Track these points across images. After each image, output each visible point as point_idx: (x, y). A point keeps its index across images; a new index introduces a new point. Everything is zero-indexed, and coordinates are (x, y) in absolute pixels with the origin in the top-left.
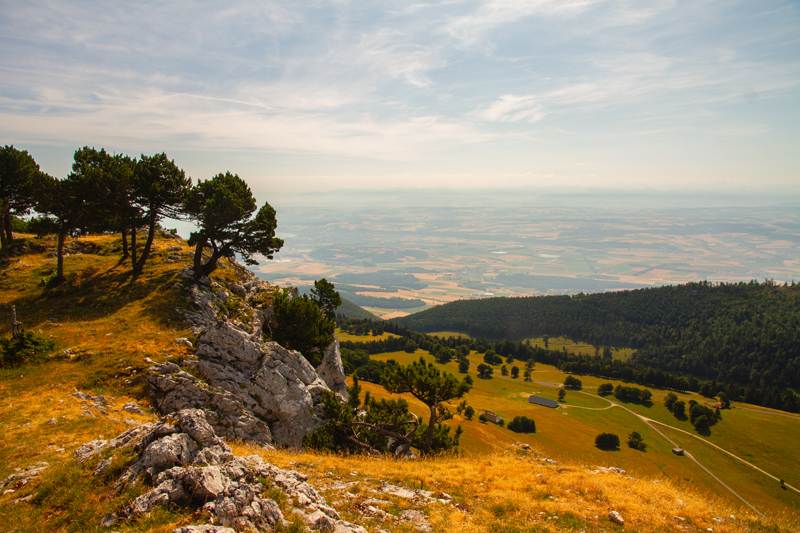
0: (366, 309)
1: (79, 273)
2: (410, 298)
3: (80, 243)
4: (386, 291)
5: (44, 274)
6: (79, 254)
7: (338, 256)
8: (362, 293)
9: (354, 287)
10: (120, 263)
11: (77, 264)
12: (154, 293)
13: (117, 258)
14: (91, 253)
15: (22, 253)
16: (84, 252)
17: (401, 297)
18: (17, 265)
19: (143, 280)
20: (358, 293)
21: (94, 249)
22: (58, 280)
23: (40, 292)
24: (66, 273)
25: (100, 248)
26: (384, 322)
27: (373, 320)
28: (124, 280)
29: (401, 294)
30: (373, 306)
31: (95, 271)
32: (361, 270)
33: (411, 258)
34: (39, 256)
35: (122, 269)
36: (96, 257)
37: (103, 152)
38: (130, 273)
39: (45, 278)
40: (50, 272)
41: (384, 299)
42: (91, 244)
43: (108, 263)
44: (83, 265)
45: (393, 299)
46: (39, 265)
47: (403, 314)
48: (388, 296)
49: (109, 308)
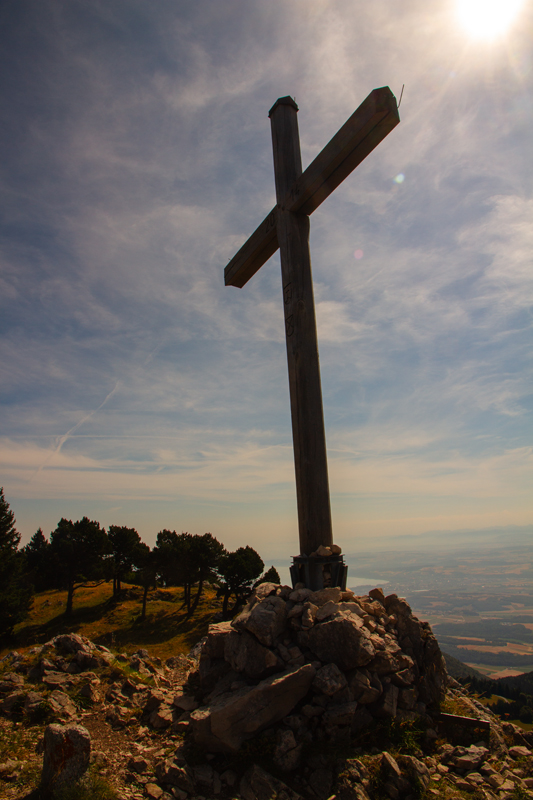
0: (471, 665)
1: (155, 614)
2: (522, 654)
3: (160, 592)
4: (493, 645)
5: (134, 614)
6: (159, 601)
7: (435, 604)
8: (464, 647)
9: (456, 640)
10: (182, 608)
11: (155, 607)
12: (194, 629)
13: (181, 604)
14: (167, 600)
15: (125, 599)
16: (163, 600)
17: (512, 651)
18: (120, 608)
19: (192, 620)
20: (459, 646)
21: (168, 597)
22: (142, 619)
23: (130, 626)
24: (147, 614)
25: (173, 597)
26: (491, 682)
27: (479, 679)
28: (181, 620)
29: (510, 648)
30: (478, 663)
31: (165, 613)
32: (461, 620)
33: (519, 605)
34: (135, 602)
35: (182, 612)
36: (168, 603)
37: (174, 532)
38: (186, 615)
39: (135, 617)
40: (138, 613)
41: (491, 654)
42: (168, 593)
43: (175, 608)
44: (158, 609)
45: (501, 655)
46: (132, 608)
47: (514, 673)
48: (496, 650)
49: (168, 637)
